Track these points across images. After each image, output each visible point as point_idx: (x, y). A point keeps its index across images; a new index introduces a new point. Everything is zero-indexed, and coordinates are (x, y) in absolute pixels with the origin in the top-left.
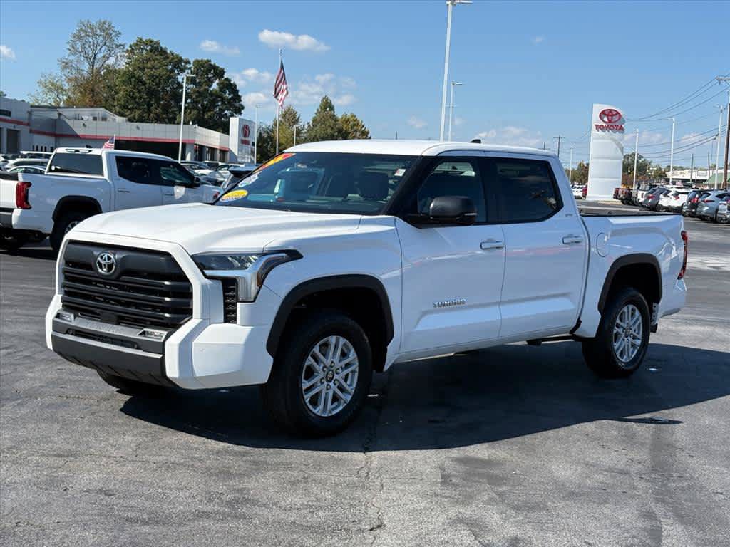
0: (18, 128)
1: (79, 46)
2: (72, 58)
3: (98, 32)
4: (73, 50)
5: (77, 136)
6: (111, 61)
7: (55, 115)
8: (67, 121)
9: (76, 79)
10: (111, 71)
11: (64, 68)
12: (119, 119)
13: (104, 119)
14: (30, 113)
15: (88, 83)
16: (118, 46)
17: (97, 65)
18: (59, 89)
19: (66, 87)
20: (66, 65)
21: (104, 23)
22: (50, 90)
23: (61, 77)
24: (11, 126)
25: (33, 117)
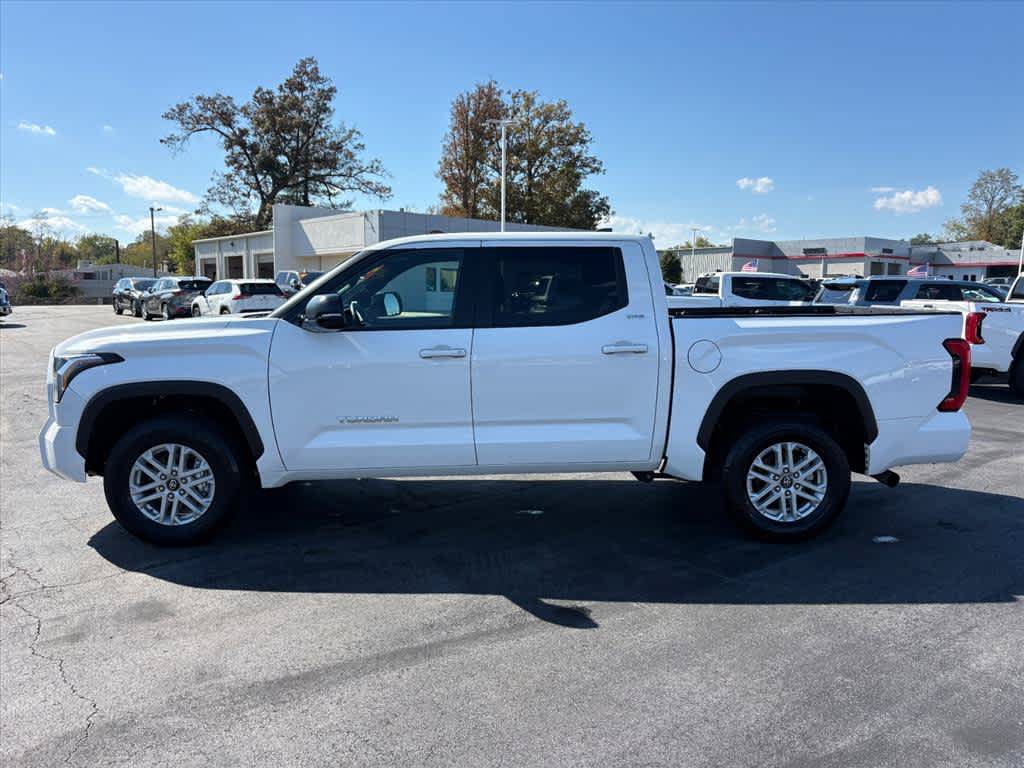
0: (898, 261)
1: (978, 192)
2: (972, 202)
3: (997, 178)
4: (974, 196)
5: (953, 265)
6: (1009, 200)
7: (934, 250)
8: (944, 253)
9: (974, 220)
10: (1008, 210)
11: (964, 211)
12: (997, 248)
13: (981, 249)
14: (910, 250)
15: (985, 222)
16: (1014, 188)
17: (994, 206)
18: (960, 228)
19: (966, 227)
20: (966, 209)
21: (1003, 170)
22: (953, 230)
23: (961, 218)
24: (892, 261)
25: (913, 252)
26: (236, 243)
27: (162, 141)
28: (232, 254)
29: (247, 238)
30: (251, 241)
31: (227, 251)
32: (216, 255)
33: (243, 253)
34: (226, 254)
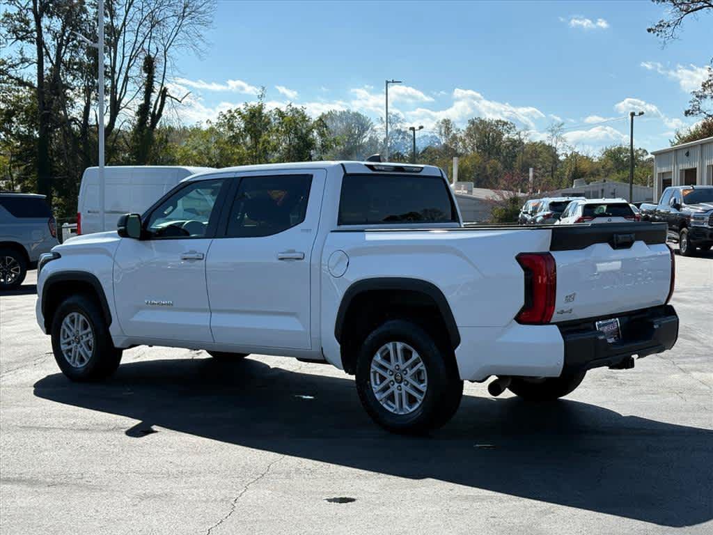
26: (691, 151)
27: (649, 30)
28: (687, 166)
29: (702, 145)
30: (706, 148)
31: (683, 162)
32: (671, 168)
33: (696, 165)
34: (682, 167)
